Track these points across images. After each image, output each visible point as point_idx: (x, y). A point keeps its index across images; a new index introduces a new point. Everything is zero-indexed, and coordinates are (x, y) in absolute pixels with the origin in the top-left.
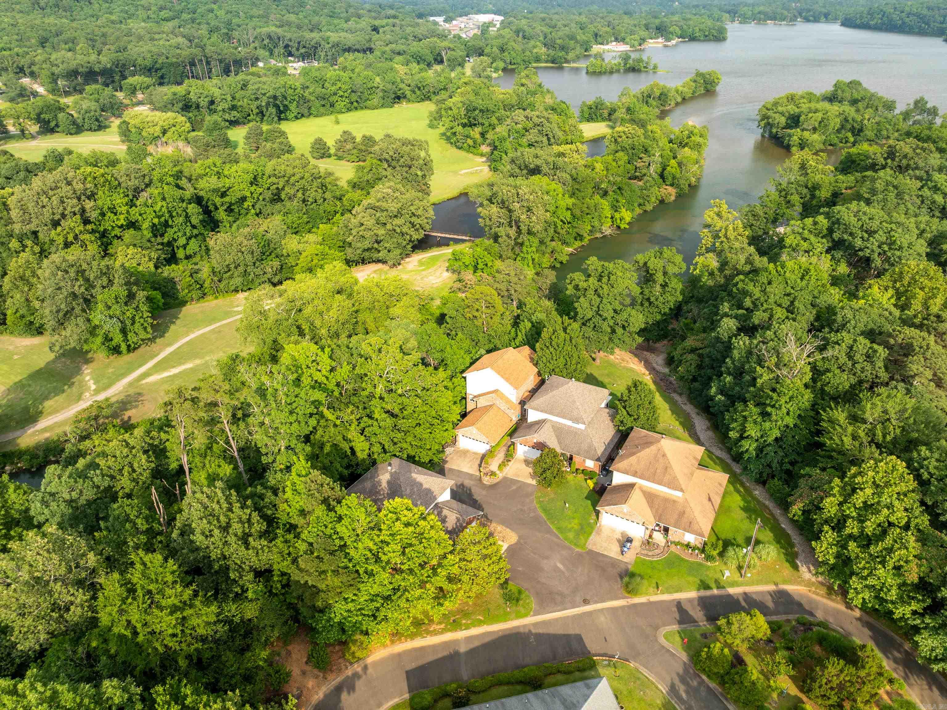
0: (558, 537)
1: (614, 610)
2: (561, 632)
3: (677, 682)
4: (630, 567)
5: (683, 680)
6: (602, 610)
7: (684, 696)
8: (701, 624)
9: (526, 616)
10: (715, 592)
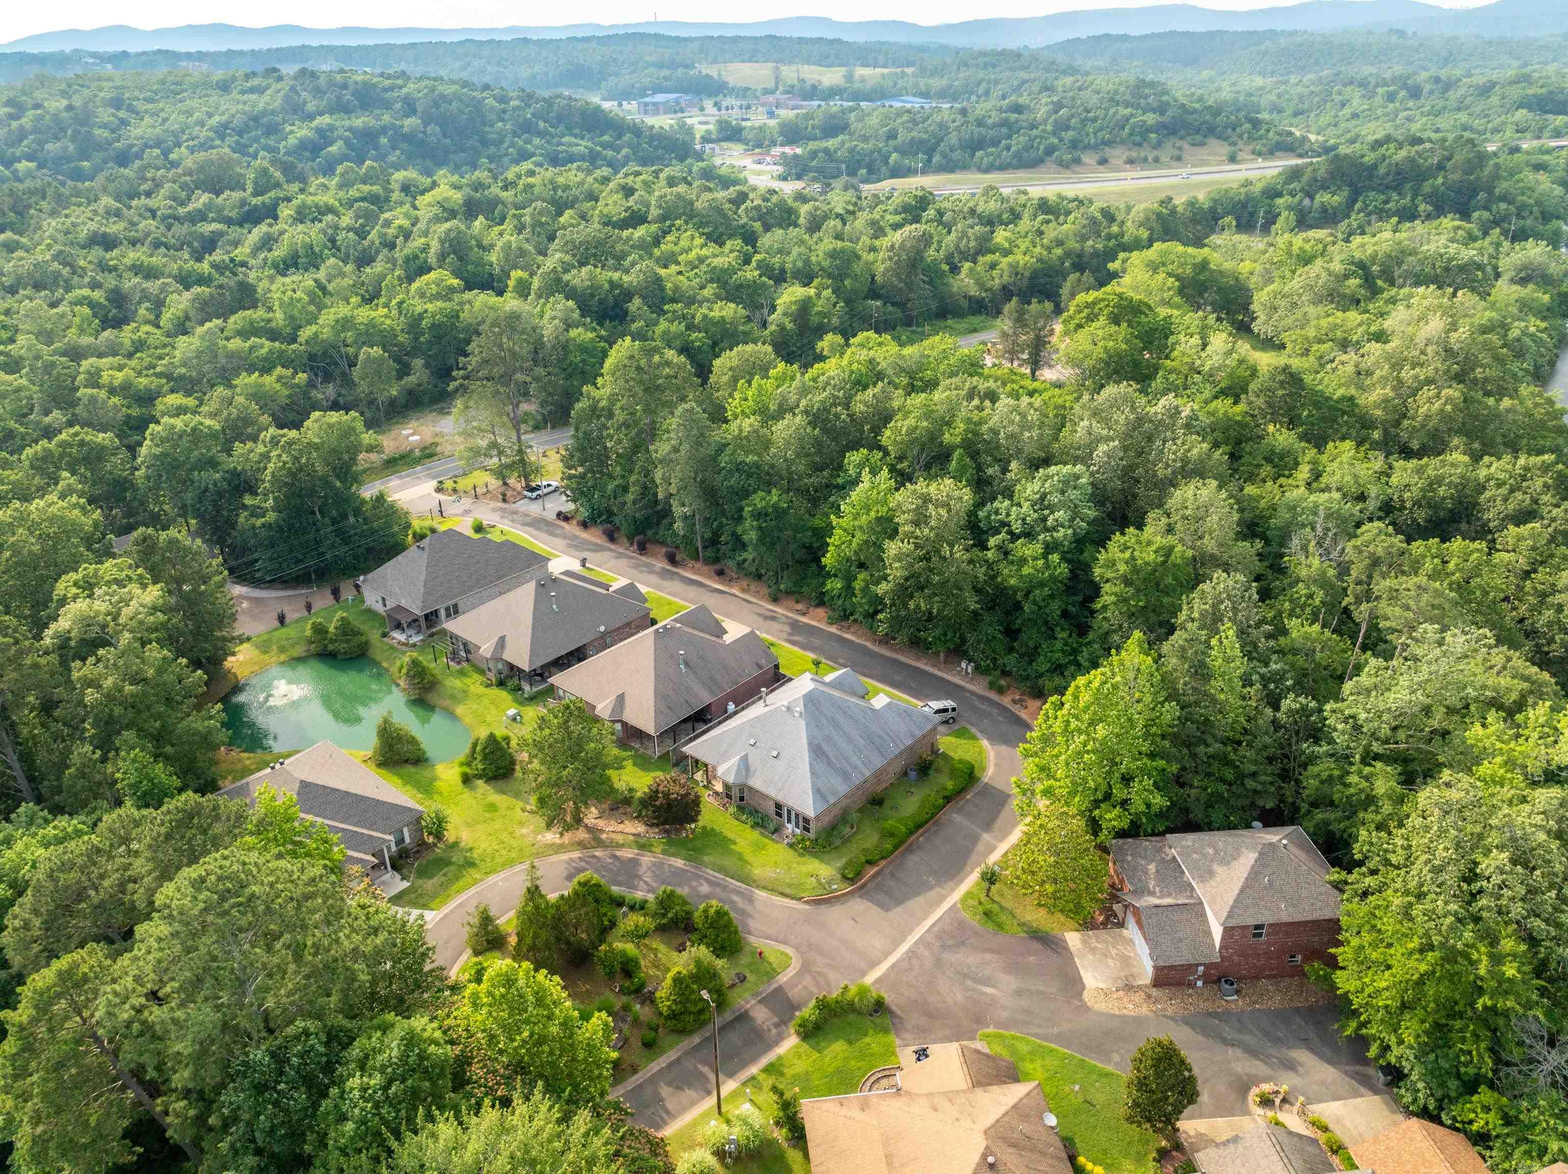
0: (1036, 1035)
1: (873, 964)
2: (910, 903)
3: (749, 908)
4: (898, 1042)
5: (743, 912)
6: (886, 955)
7: (735, 898)
8: (753, 1002)
9: (963, 900)
10: (754, 1070)
